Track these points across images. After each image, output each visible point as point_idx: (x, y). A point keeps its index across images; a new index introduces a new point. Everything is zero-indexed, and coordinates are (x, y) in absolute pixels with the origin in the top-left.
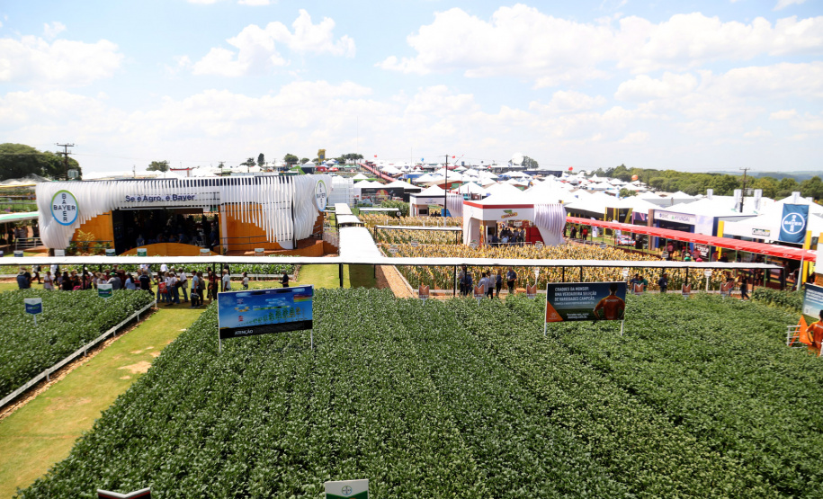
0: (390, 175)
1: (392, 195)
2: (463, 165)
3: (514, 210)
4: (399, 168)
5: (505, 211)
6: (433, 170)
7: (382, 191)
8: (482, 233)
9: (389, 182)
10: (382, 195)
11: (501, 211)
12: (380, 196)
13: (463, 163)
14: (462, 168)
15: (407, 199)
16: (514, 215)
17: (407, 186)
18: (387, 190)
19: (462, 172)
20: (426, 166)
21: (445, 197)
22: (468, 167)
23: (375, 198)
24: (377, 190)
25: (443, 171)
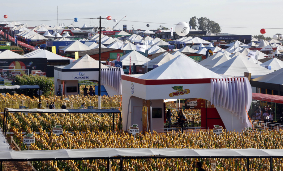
0: (29, 42)
1: (31, 69)
2: (125, 30)
3: (185, 86)
4: (42, 33)
5: (174, 88)
6: (85, 35)
7: (17, 63)
8: (146, 116)
9: (27, 51)
10: (17, 68)
11: (169, 88)
12: (15, 70)
13: (125, 26)
14: (124, 33)
15: (50, 73)
16: (186, 92)
17: (51, 55)
18: (24, 62)
19: (124, 39)
20: (77, 30)
21: (99, 70)
22: (132, 32)
23: (8, 73)
24: (10, 62)
25: (96, 37)
